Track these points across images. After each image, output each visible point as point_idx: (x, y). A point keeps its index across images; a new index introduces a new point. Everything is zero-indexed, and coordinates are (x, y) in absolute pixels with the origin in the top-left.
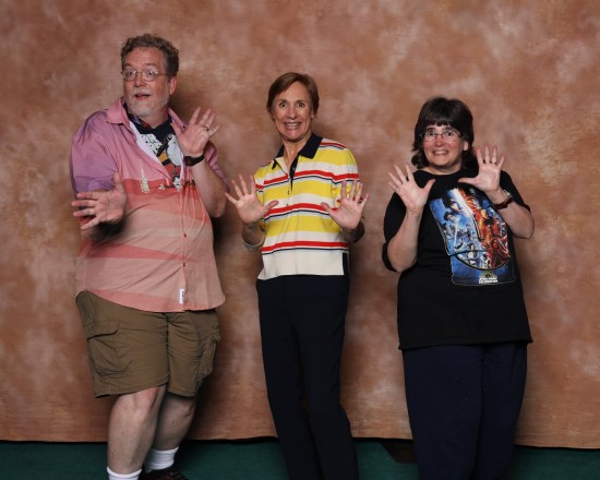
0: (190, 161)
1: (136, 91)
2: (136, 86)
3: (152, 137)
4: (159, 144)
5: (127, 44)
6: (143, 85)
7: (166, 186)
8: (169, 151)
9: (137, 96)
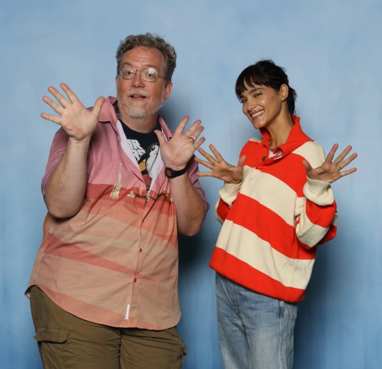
0: (171, 174)
1: (133, 92)
2: (134, 86)
3: (136, 143)
4: (142, 151)
5: (128, 42)
6: (142, 86)
7: (137, 195)
8: (150, 161)
9: (132, 96)
